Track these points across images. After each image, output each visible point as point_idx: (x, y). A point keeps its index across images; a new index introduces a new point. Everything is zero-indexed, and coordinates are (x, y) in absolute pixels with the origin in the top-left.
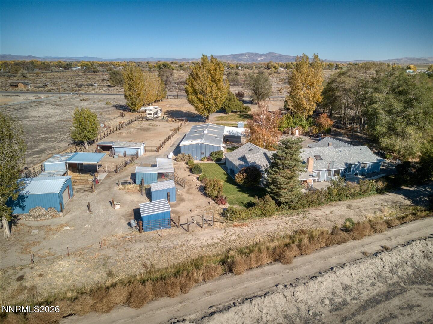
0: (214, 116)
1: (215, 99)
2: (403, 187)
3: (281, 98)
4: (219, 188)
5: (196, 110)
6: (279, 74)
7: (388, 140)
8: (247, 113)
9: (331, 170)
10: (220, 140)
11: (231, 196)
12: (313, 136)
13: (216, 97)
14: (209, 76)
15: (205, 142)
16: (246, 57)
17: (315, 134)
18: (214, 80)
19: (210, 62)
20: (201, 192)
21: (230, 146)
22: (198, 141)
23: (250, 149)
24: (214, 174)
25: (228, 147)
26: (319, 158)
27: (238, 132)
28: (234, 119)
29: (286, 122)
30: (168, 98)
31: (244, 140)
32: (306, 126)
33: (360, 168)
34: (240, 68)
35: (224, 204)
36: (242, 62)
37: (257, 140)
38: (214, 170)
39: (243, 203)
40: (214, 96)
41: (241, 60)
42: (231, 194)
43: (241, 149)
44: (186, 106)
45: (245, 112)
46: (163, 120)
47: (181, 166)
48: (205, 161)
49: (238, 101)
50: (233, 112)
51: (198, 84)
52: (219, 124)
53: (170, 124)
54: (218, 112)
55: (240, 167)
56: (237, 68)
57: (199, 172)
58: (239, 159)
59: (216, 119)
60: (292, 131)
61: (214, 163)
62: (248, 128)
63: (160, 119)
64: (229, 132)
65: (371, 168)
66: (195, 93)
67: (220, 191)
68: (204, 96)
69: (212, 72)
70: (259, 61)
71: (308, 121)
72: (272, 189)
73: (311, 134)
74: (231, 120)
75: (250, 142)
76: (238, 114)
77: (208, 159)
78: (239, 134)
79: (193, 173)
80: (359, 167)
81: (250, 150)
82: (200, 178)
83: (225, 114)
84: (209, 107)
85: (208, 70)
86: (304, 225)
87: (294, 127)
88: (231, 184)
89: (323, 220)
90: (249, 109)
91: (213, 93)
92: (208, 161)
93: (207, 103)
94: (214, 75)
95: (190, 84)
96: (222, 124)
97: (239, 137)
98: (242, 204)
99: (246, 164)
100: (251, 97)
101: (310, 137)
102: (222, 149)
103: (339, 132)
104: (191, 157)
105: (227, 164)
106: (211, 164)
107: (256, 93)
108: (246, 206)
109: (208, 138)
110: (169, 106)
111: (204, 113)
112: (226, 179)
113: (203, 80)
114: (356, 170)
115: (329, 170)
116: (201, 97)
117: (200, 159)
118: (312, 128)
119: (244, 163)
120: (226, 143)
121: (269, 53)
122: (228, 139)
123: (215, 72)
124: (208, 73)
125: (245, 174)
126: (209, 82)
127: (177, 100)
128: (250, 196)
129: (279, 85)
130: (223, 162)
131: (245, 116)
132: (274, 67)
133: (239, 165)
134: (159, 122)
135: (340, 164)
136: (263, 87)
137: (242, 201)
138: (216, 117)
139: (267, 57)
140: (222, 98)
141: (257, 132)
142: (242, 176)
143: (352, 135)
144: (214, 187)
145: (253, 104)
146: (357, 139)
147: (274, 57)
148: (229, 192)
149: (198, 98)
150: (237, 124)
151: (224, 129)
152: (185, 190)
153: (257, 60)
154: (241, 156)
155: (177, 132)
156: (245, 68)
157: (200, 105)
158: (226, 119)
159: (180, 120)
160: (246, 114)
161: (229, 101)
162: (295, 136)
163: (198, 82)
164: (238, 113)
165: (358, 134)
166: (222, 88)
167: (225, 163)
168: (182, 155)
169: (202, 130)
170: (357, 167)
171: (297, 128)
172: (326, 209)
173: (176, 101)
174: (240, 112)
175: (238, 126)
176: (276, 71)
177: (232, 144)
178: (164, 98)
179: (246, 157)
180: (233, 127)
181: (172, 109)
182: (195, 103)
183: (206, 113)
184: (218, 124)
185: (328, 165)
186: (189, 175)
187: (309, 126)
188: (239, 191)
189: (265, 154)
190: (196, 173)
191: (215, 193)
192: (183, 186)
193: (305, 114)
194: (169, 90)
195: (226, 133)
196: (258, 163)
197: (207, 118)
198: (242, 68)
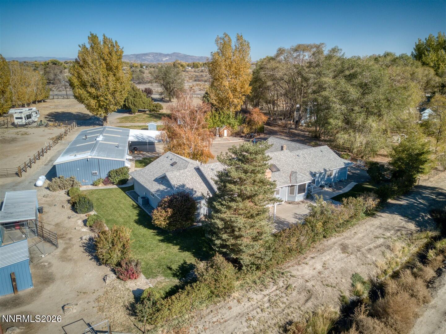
0: (114, 118)
1: (113, 94)
2: (390, 201)
3: (196, 95)
4: (124, 245)
5: (88, 109)
6: (188, 72)
7: (346, 136)
8: (158, 112)
9: (294, 186)
10: (123, 151)
11: (148, 255)
12: (245, 137)
13: (115, 91)
14: (103, 62)
15: (98, 156)
16: (150, 57)
17: (247, 134)
18: (109, 68)
19: (102, 43)
20: (90, 252)
21: (140, 157)
22: (87, 155)
23: (172, 162)
24: (116, 210)
25: (137, 158)
26: (274, 170)
27: (149, 137)
28: (142, 119)
29: (211, 120)
30: (54, 99)
31: (159, 148)
32: (236, 124)
33: (326, 177)
34: (144, 67)
35: (135, 278)
36: (146, 63)
37: (180, 147)
38: (116, 201)
39: (170, 269)
40: (112, 89)
41: (145, 60)
42: (148, 250)
43: (158, 163)
44: (77, 107)
45: (156, 111)
46: (40, 125)
47: (57, 199)
48: (100, 185)
49: (145, 98)
50: (140, 111)
51: (87, 73)
52: (123, 127)
53: (50, 131)
54: (119, 111)
55: (159, 195)
56: (142, 67)
57: (88, 209)
58: (156, 180)
59: (118, 121)
60: (219, 132)
61: (115, 189)
62: (163, 130)
63: (35, 124)
64: (137, 137)
65: (338, 175)
66: (84, 85)
67: (125, 251)
68: (97, 89)
69: (106, 57)
70: (164, 61)
71: (237, 119)
72: (224, 240)
73: (242, 135)
74: (138, 121)
75: (170, 150)
76: (147, 114)
77: (106, 182)
78: (152, 140)
79: (77, 212)
80: (324, 176)
81: (172, 165)
82: (88, 222)
83: (130, 114)
84: (105, 104)
85: (100, 54)
86: (292, 306)
87: (222, 127)
88: (145, 226)
89: (319, 288)
90: (161, 108)
91: (110, 85)
92: (105, 184)
93: (102, 99)
94: (108, 61)
95: (76, 75)
96: (127, 127)
97: (152, 144)
98: (169, 271)
99: (169, 189)
100: (161, 94)
101: (242, 139)
102: (128, 164)
103: (272, 130)
104: (75, 181)
105: (136, 189)
106: (111, 189)
107: (166, 89)
108: (177, 276)
109: (103, 148)
110: (54, 107)
111: (99, 113)
112: (137, 218)
113: (94, 67)
114: (321, 180)
115: (292, 186)
116: (93, 90)
117: (92, 183)
118: (242, 127)
119: (165, 187)
120: (133, 153)
121: (174, 53)
122: (134, 147)
123: (110, 56)
124: (100, 57)
125: (169, 210)
126: (102, 70)
127: (66, 100)
128: (183, 249)
129: (190, 83)
130: (129, 184)
131: (157, 116)
132: (182, 66)
133: (158, 191)
134: (34, 129)
135: (305, 176)
136: (174, 82)
137: (169, 265)
138: (118, 119)
139: (172, 57)
140: (123, 92)
141: (178, 135)
142: (164, 213)
143: (289, 132)
144: (113, 246)
145: (164, 102)
146: (296, 137)
147: (179, 57)
148: (143, 247)
149: (88, 92)
150: (148, 126)
151: (129, 133)
152: (58, 252)
153: (162, 60)
154: (159, 175)
155: (59, 141)
156: (151, 67)
157: (93, 102)
158: (133, 120)
159: (66, 124)
160: (158, 114)
161: (134, 97)
162: (224, 137)
163: (87, 69)
164: (147, 112)
165: (293, 130)
166: (121, 78)
167: (133, 186)
168: (58, 180)
169: (95, 136)
170: (322, 176)
171: (225, 128)
172: (313, 260)
173: (65, 102)
174: (150, 111)
175: (149, 128)
176: (184, 69)
177: (142, 154)
178: (47, 97)
179: (168, 177)
180: (142, 129)
181: (56, 111)
182: (84, 99)
183: (102, 113)
184: (121, 127)
185: (289, 178)
186: (69, 218)
187: (239, 124)
188: (162, 241)
189: (198, 170)
190: (82, 212)
191: (116, 256)
192: (54, 242)
193: (231, 110)
194: (58, 89)
195: (131, 139)
196: (189, 186)
197: (105, 119)
198: (147, 67)
